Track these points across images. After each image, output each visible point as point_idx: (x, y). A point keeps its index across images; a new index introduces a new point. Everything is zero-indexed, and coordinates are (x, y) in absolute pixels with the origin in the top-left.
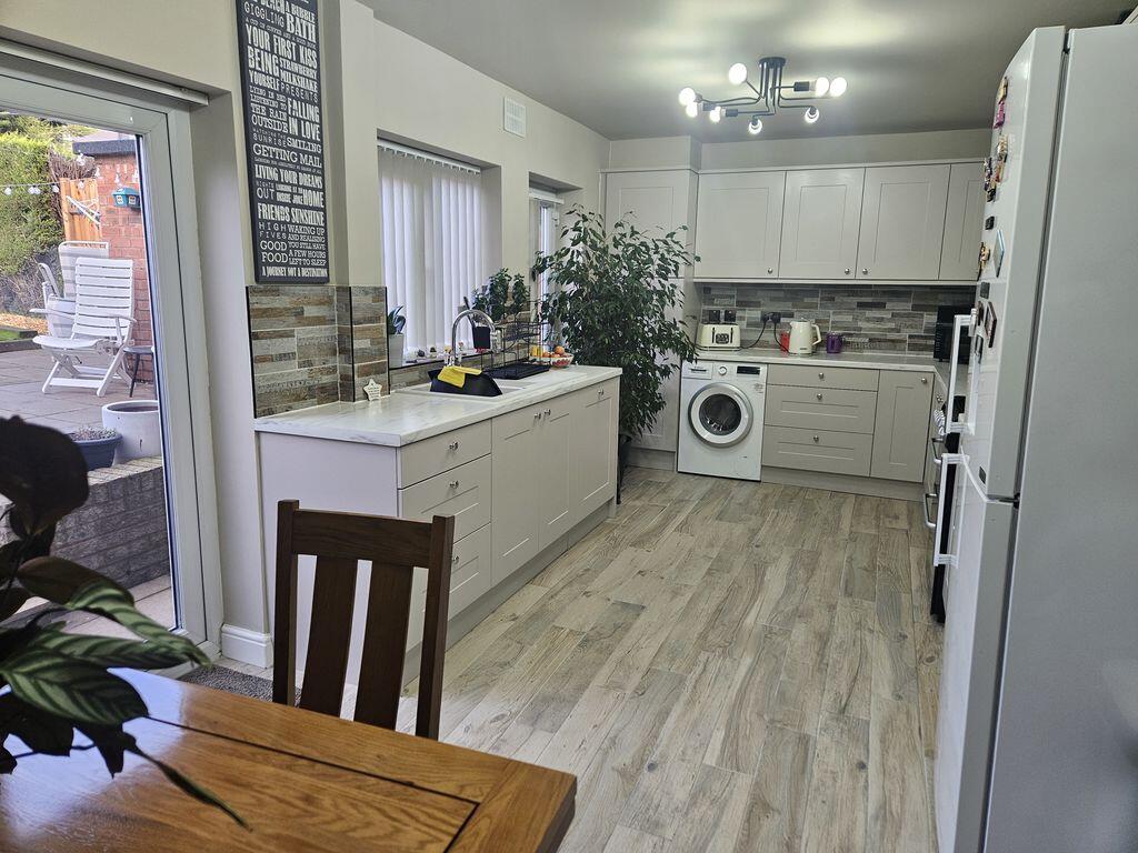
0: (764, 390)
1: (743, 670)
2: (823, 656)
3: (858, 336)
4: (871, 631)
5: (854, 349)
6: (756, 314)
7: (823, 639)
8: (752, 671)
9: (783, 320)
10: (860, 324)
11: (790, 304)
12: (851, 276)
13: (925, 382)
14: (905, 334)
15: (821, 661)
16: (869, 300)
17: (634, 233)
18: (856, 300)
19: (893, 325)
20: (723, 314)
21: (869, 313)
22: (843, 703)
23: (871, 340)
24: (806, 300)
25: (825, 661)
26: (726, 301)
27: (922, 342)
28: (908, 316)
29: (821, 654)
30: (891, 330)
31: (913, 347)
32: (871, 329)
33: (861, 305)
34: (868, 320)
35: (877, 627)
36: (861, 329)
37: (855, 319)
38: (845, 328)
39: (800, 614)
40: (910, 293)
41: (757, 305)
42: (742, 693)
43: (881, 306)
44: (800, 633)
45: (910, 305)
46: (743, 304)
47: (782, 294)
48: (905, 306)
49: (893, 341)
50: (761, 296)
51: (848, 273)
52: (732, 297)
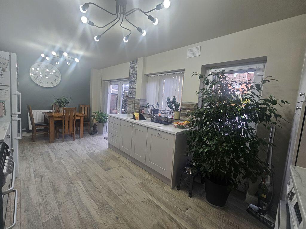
1: (69, 172)
2: (53, 185)
4: (40, 205)
7: (56, 191)
8: (67, 173)
15: (53, 184)
22: (42, 178)
25: (52, 185)
29: (54, 186)
35: (38, 208)
39: (68, 194)
42: (66, 169)
44: (63, 188)
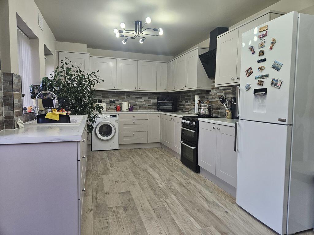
0: (118, 122)
1: (175, 199)
2: (187, 189)
3: (136, 106)
4: (188, 179)
5: (135, 110)
6: (108, 100)
7: (181, 184)
9: (116, 102)
10: (137, 103)
11: (117, 97)
12: (136, 89)
13: (158, 116)
14: (147, 105)
16: (138, 96)
17: (80, 71)
18: (135, 96)
19: (144, 103)
20: (98, 100)
21: (139, 100)
22: (204, 198)
23: (140, 107)
24: (122, 96)
25: (189, 190)
26: (99, 97)
27: (151, 107)
28: (148, 100)
30: (144, 104)
31: (150, 109)
32: (140, 104)
33: (136, 98)
34: (138, 102)
36: (137, 104)
37: (135, 101)
38: (133, 104)
39: (169, 180)
40: (148, 95)
41: (108, 98)
43: (141, 98)
44: (175, 185)
45: (148, 97)
46: (104, 98)
47: (115, 95)
48: (147, 98)
49: (145, 107)
50: (109, 95)
51: (135, 88)
52: (100, 95)
